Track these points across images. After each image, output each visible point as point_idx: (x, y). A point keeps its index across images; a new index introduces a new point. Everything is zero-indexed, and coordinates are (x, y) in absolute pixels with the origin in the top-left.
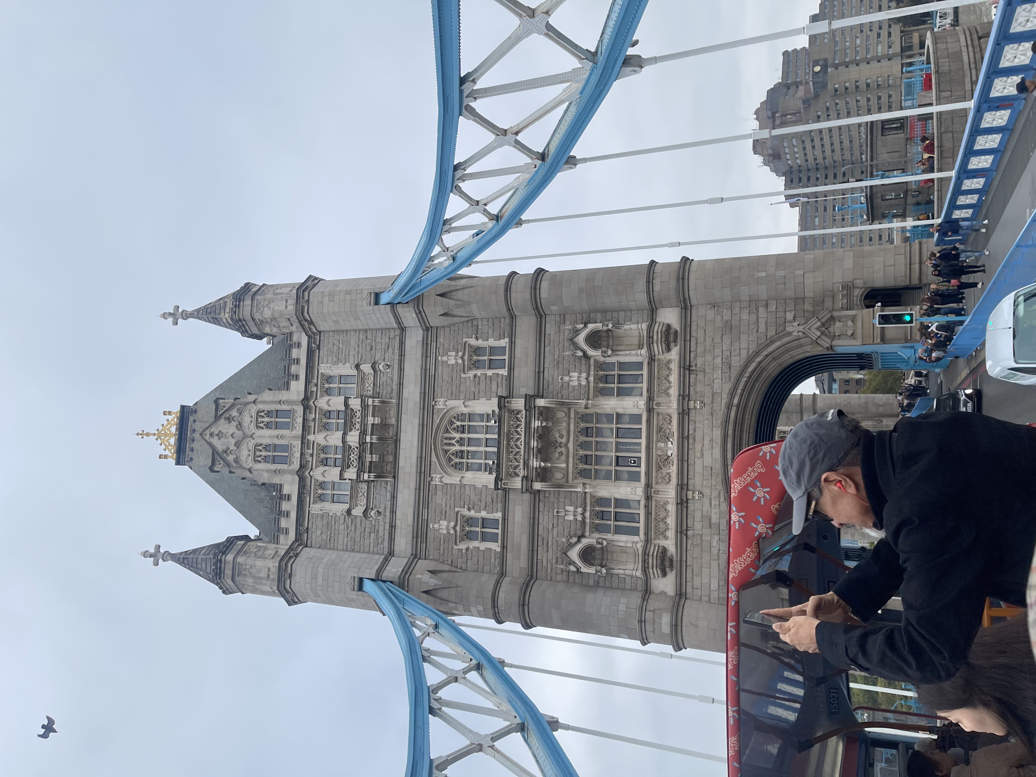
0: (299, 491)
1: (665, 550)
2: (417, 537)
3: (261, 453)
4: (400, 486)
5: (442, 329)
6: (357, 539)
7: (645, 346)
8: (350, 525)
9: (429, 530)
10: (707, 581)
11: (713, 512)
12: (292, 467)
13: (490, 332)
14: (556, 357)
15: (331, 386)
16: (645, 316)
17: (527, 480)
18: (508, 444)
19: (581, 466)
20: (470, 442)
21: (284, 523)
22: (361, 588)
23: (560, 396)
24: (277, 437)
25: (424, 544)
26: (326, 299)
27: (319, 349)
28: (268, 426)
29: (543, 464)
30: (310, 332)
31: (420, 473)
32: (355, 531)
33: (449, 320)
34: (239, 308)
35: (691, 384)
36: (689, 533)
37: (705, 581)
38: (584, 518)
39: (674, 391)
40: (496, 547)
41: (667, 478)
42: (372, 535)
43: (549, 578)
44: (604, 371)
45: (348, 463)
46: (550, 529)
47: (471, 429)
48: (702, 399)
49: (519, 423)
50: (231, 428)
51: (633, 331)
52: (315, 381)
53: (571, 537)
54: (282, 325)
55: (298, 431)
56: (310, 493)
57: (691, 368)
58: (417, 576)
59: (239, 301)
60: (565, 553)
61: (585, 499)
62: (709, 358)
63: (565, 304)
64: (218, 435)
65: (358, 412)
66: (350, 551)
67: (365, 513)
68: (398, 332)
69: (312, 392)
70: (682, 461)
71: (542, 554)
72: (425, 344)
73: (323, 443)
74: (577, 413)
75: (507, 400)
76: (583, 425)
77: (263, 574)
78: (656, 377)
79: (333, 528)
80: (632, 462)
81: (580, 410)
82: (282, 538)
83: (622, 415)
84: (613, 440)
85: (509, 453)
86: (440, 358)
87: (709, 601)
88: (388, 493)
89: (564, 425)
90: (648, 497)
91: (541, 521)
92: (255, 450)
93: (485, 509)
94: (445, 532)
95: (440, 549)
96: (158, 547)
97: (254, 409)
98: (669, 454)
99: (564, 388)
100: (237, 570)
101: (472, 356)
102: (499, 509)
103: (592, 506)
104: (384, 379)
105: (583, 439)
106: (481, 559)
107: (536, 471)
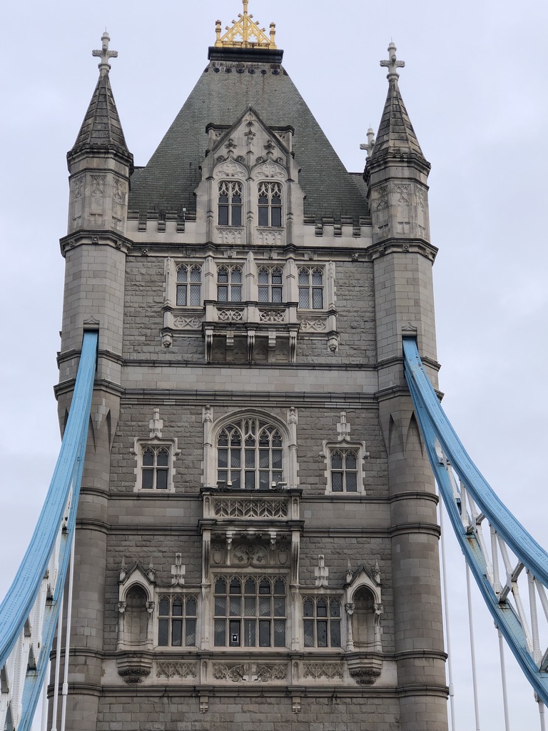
0: (189, 245)
1: (147, 674)
2: (144, 394)
3: (230, 189)
4: (199, 371)
5: (377, 415)
6: (138, 320)
7: (357, 650)
8: (153, 309)
9: (152, 407)
10: (119, 719)
11: (188, 724)
12: (215, 232)
13: (373, 473)
14: (346, 551)
15: (311, 277)
16: (390, 649)
17: (212, 525)
18: (250, 501)
19: (229, 582)
20: (250, 453)
21: (152, 224)
22: (87, 331)
23: (304, 556)
24: (250, 212)
25: (137, 403)
26: (409, 275)
27: (352, 261)
28: (263, 198)
29: (230, 541)
30: (371, 251)
31: (215, 395)
32: (146, 316)
33: (386, 426)
34: (400, 161)
35: (318, 699)
36: (165, 700)
37: (119, 717)
38: (173, 586)
39: (309, 681)
40: (138, 487)
41: (220, 675)
42: (144, 338)
43: (109, 548)
44: (331, 605)
45: (224, 309)
46: (160, 549)
47: (264, 453)
48: (302, 711)
49: (273, 513)
50: (258, 149)
51: (373, 636)
52: (316, 258)
53: (154, 574)
54: (380, 214)
55: (258, 240)
56: (186, 257)
57: (334, 699)
58: (104, 400)
59: (408, 162)
60: (138, 568)
61: (194, 587)
62: (345, 717)
63: (401, 562)
64: (250, 133)
65: (281, 318)
66: (124, 312)
67: (168, 330)
68: (372, 362)
69: (303, 255)
70: (238, 691)
71: (133, 539)
72: (358, 397)
73: (245, 271)
74: (285, 575)
75: (298, 499)
76: (272, 582)
77: (95, 208)
78: (325, 662)
79: (149, 288)
80: (235, 637)
81: (287, 578)
82: (135, 223)
83: (284, 625)
84: (258, 616)
85: (241, 502)
86: (344, 413)
87: (98, 721)
88: (191, 355)
89: (272, 563)
90: (200, 655)
91: (168, 538)
92: (234, 182)
93: (178, 473)
94: (151, 426)
95: (132, 421)
96: (115, 55)
97: (281, 178)
98: (245, 677)
99: (312, 560)
100: (98, 174)
101: (346, 451)
102: (179, 490)
103: (187, 594)
104: (319, 345)
105: (258, 582)
106: (125, 470)
107: (222, 534)
